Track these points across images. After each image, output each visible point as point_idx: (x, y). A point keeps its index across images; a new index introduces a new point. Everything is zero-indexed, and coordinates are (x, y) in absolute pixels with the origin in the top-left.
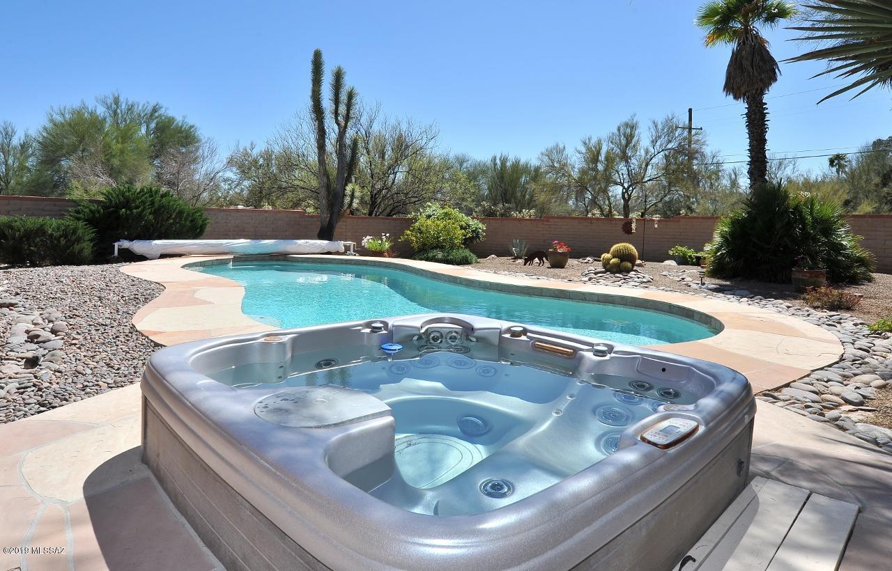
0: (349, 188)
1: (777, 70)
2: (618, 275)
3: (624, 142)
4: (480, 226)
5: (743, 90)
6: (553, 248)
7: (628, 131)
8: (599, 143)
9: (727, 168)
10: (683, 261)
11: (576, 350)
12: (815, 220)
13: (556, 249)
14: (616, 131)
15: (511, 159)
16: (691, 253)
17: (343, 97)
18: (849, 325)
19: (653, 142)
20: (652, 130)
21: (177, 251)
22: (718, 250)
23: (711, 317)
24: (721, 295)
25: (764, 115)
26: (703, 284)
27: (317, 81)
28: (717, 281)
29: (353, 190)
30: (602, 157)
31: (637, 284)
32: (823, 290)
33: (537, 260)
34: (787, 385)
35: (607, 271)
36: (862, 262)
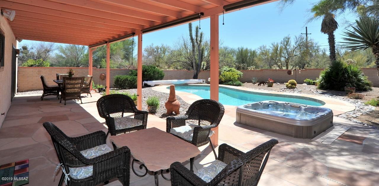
0: (203, 63)
1: (337, 25)
2: (291, 89)
3: (285, 43)
4: (241, 73)
5: (327, 31)
6: (268, 81)
7: (287, 40)
8: (277, 44)
9: (322, 48)
10: (309, 84)
11: (300, 106)
12: (352, 72)
13: (269, 81)
14: (283, 40)
15: (245, 48)
16: (312, 81)
17: (199, 35)
18: (359, 103)
19: (295, 43)
20: (295, 39)
21: (159, 84)
22: (321, 81)
23: (322, 101)
24: (323, 95)
25: (334, 39)
26: (317, 92)
27: (191, 30)
28: (322, 91)
29: (204, 63)
30: (279, 49)
31: (298, 92)
32: (353, 93)
33: (262, 84)
34: (341, 114)
35: (288, 88)
36: (368, 84)
